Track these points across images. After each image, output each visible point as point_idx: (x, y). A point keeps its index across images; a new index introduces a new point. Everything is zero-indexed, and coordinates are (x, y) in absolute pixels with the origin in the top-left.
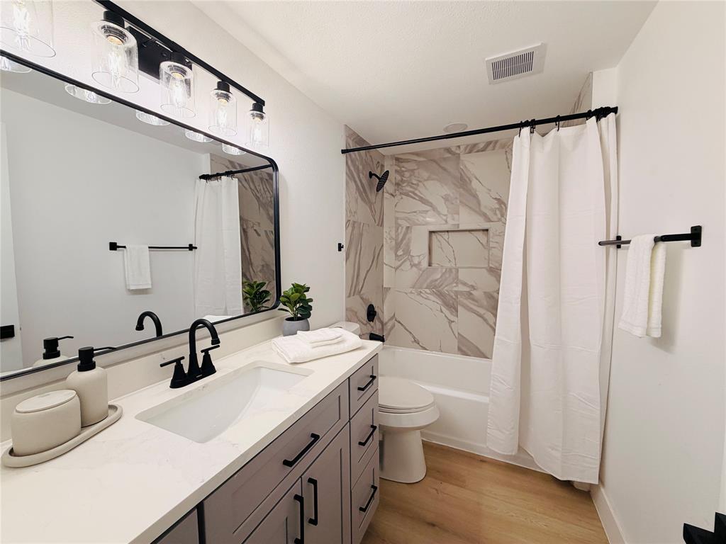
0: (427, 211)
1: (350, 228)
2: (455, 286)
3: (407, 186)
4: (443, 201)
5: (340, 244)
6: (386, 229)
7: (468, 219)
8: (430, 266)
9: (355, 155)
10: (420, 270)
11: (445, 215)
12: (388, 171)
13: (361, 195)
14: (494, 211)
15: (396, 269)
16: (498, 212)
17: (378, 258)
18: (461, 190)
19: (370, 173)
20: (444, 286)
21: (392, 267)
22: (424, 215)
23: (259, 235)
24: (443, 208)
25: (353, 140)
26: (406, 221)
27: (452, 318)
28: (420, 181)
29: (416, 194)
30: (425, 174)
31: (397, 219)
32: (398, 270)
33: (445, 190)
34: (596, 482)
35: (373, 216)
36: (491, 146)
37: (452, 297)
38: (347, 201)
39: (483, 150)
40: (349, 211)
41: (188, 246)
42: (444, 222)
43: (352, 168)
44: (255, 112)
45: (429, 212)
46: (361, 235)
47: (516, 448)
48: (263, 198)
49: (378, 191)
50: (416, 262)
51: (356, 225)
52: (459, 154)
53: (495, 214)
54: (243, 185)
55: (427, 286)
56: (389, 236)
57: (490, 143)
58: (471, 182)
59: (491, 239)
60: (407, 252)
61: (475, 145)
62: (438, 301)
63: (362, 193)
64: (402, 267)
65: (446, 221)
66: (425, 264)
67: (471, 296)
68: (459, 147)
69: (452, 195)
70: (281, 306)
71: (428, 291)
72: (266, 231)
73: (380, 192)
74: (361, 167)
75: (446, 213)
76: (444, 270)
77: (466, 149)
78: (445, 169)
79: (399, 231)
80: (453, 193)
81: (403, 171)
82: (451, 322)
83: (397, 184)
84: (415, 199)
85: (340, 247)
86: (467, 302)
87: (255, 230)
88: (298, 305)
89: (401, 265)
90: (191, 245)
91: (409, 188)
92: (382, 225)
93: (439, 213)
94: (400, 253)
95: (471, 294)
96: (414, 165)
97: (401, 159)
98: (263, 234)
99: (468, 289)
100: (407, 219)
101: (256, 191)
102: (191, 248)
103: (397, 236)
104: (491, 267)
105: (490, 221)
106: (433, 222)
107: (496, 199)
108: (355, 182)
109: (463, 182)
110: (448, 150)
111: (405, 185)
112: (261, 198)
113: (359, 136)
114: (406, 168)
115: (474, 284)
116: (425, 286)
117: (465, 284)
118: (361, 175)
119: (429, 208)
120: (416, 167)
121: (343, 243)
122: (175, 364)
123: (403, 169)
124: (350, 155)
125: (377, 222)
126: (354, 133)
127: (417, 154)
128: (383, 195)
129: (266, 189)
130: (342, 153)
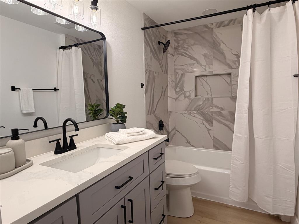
0: (194, 64)
1: (147, 75)
2: (212, 109)
3: (181, 49)
4: (203, 57)
5: (142, 84)
6: (169, 76)
7: (218, 68)
8: (196, 97)
9: (150, 31)
10: (190, 99)
11: (205, 66)
12: (169, 40)
13: (154, 55)
14: (234, 62)
15: (176, 99)
16: (236, 63)
17: (164, 93)
18: (214, 50)
19: (159, 41)
20: (204, 109)
21: (173, 99)
22: (192, 66)
23: (94, 82)
24: (203, 62)
25: (148, 22)
26: (181, 70)
27: (209, 128)
28: (189, 46)
29: (187, 54)
30: (192, 42)
31: (175, 69)
32: (177, 101)
33: (205, 51)
34: (293, 215)
35: (161, 68)
36: (232, 22)
37: (210, 115)
38: (145, 59)
39: (227, 25)
40: (147, 64)
41: (54, 89)
42: (204, 70)
43: (148, 39)
44: (93, 6)
45: (195, 65)
46: (154, 79)
47: (247, 198)
48: (96, 60)
49: (164, 52)
50: (187, 94)
51: (151, 73)
52: (212, 28)
53: (235, 64)
54: (84, 53)
55: (194, 109)
56: (171, 80)
57: (231, 20)
58: (220, 45)
59: (232, 79)
60: (182, 89)
61: (222, 22)
62: (201, 118)
63: (154, 54)
64: (179, 99)
65: (205, 70)
66: (193, 96)
67: (221, 114)
68: (212, 24)
69: (208, 53)
70: (110, 116)
71: (195, 112)
72: (98, 80)
73: (165, 53)
74: (153, 38)
75: (205, 64)
76: (204, 99)
77: (217, 25)
78: (203, 38)
79: (177, 76)
80: (209, 52)
81: (179, 40)
82: (209, 130)
83: (176, 49)
84: (186, 57)
85: (142, 85)
86: (218, 118)
87: (92, 79)
88: (119, 116)
89: (178, 97)
90: (55, 88)
91: (182, 51)
92: (167, 73)
93: (201, 65)
94: (178, 90)
95: (221, 113)
96: (185, 36)
97: (177, 33)
98: (96, 81)
99: (219, 110)
100: (182, 69)
101: (91, 56)
102: (56, 90)
103: (176, 79)
104: (233, 96)
105: (232, 68)
106: (198, 71)
107: (235, 55)
108: (150, 47)
109: (215, 46)
110: (206, 26)
111: (180, 48)
112: (94, 60)
113: (151, 19)
114: (180, 38)
115: (223, 107)
116: (193, 109)
117: (217, 107)
118: (153, 43)
119: (195, 62)
120: (186, 37)
121: (144, 83)
122: (56, 142)
123: (179, 39)
124: (147, 31)
125: (164, 70)
126: (149, 18)
127: (187, 29)
128: (167, 56)
129: (97, 55)
130: (142, 30)
